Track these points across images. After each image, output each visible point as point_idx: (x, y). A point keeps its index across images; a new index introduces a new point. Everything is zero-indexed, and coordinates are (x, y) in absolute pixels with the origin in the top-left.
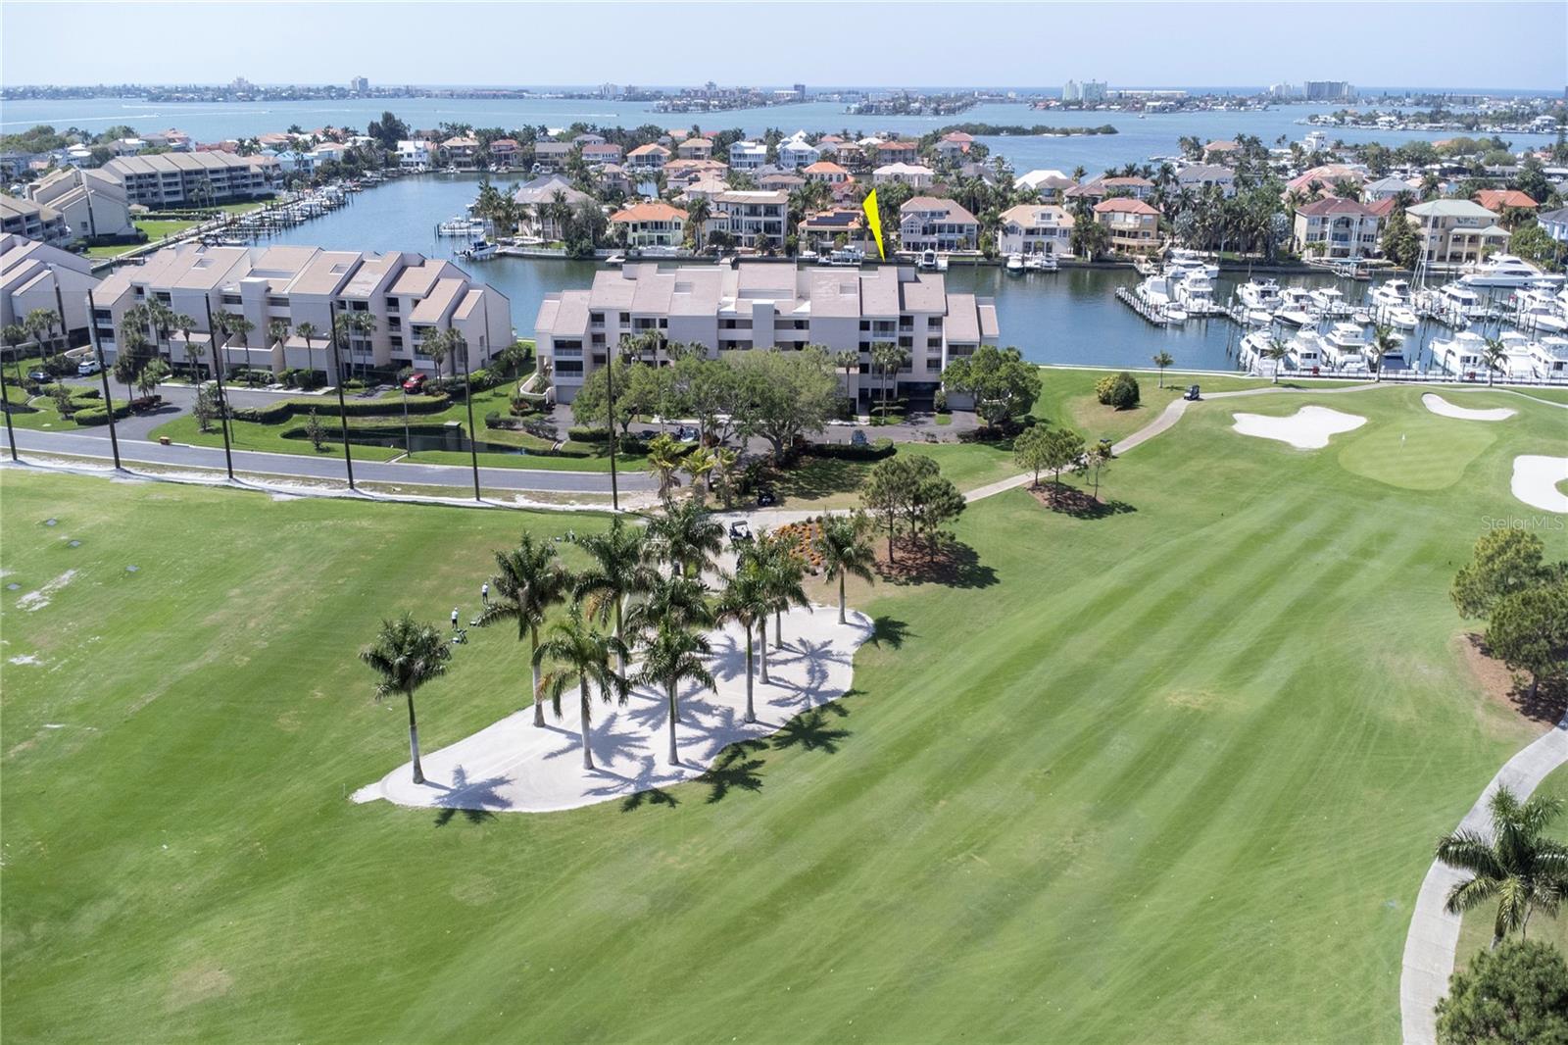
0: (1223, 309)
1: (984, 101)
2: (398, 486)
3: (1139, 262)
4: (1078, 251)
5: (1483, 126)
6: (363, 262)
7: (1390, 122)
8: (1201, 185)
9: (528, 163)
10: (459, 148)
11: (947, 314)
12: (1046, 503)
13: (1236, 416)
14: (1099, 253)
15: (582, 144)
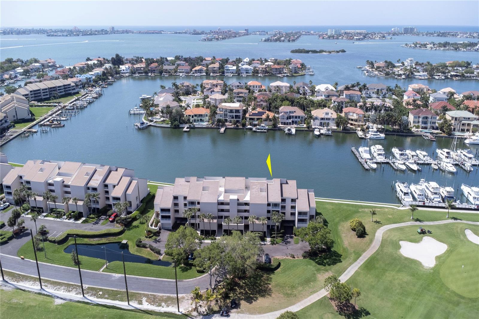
0: (388, 161)
1: (304, 35)
2: (101, 290)
3: (358, 131)
4: (338, 126)
5: (460, 49)
6: (96, 170)
7: (431, 47)
8: (376, 90)
9: (161, 72)
10: (139, 68)
11: (297, 199)
12: (336, 308)
13: (401, 243)
14: (345, 128)
15: (178, 65)
